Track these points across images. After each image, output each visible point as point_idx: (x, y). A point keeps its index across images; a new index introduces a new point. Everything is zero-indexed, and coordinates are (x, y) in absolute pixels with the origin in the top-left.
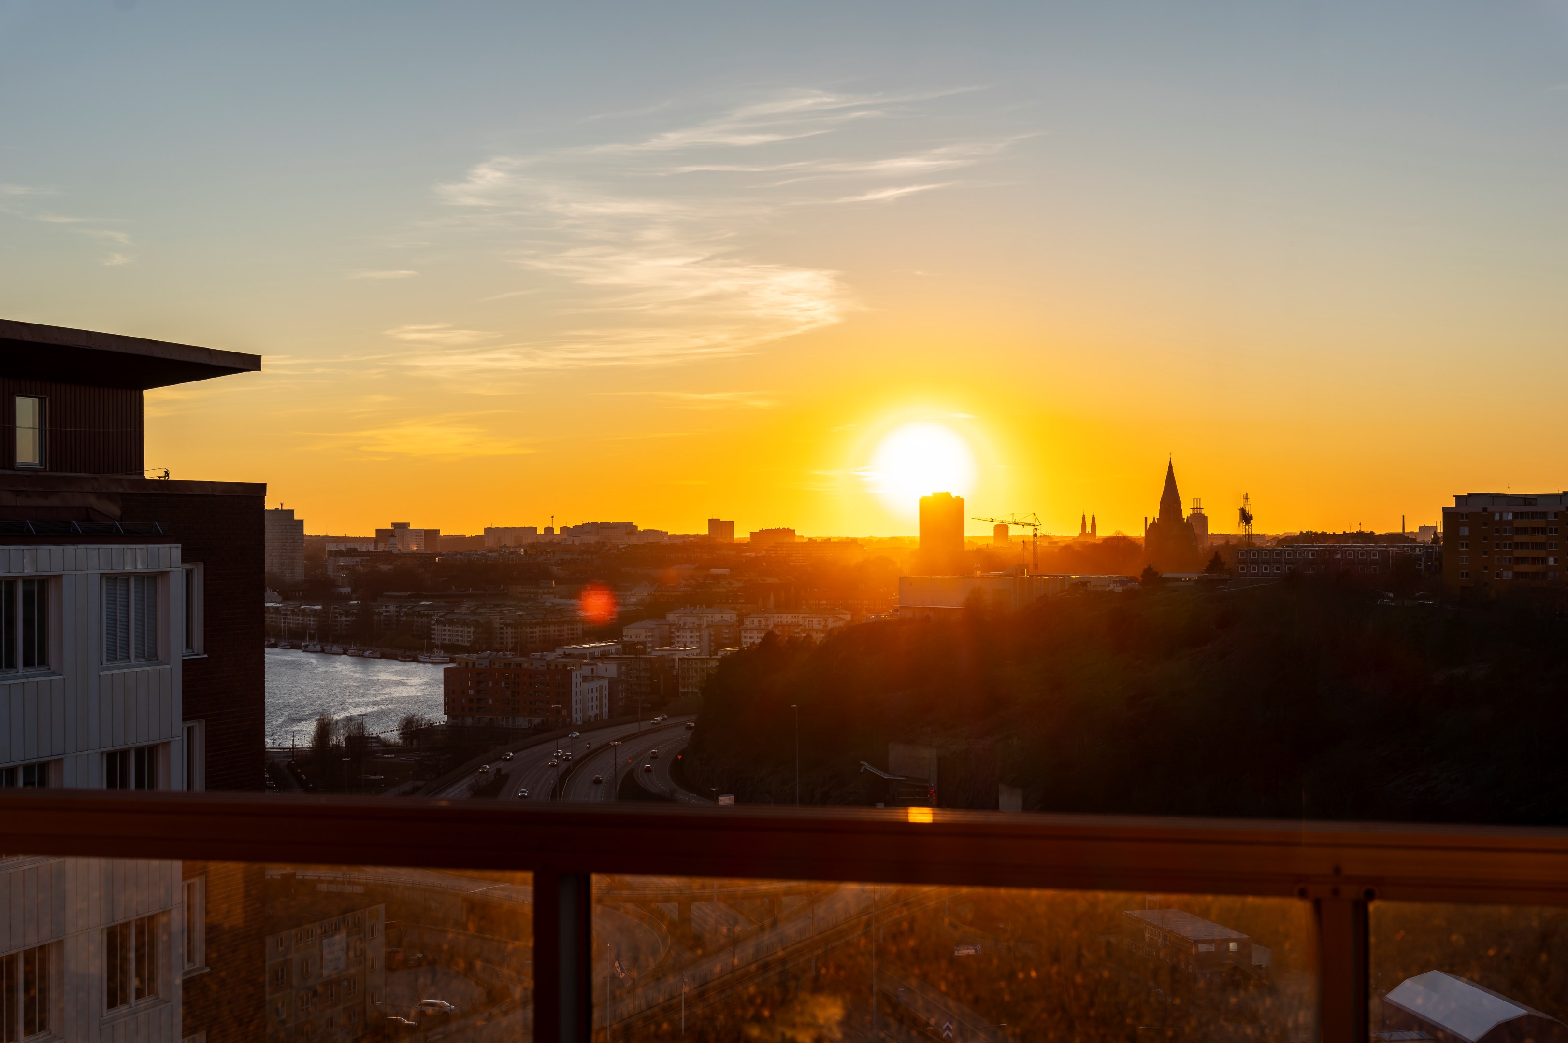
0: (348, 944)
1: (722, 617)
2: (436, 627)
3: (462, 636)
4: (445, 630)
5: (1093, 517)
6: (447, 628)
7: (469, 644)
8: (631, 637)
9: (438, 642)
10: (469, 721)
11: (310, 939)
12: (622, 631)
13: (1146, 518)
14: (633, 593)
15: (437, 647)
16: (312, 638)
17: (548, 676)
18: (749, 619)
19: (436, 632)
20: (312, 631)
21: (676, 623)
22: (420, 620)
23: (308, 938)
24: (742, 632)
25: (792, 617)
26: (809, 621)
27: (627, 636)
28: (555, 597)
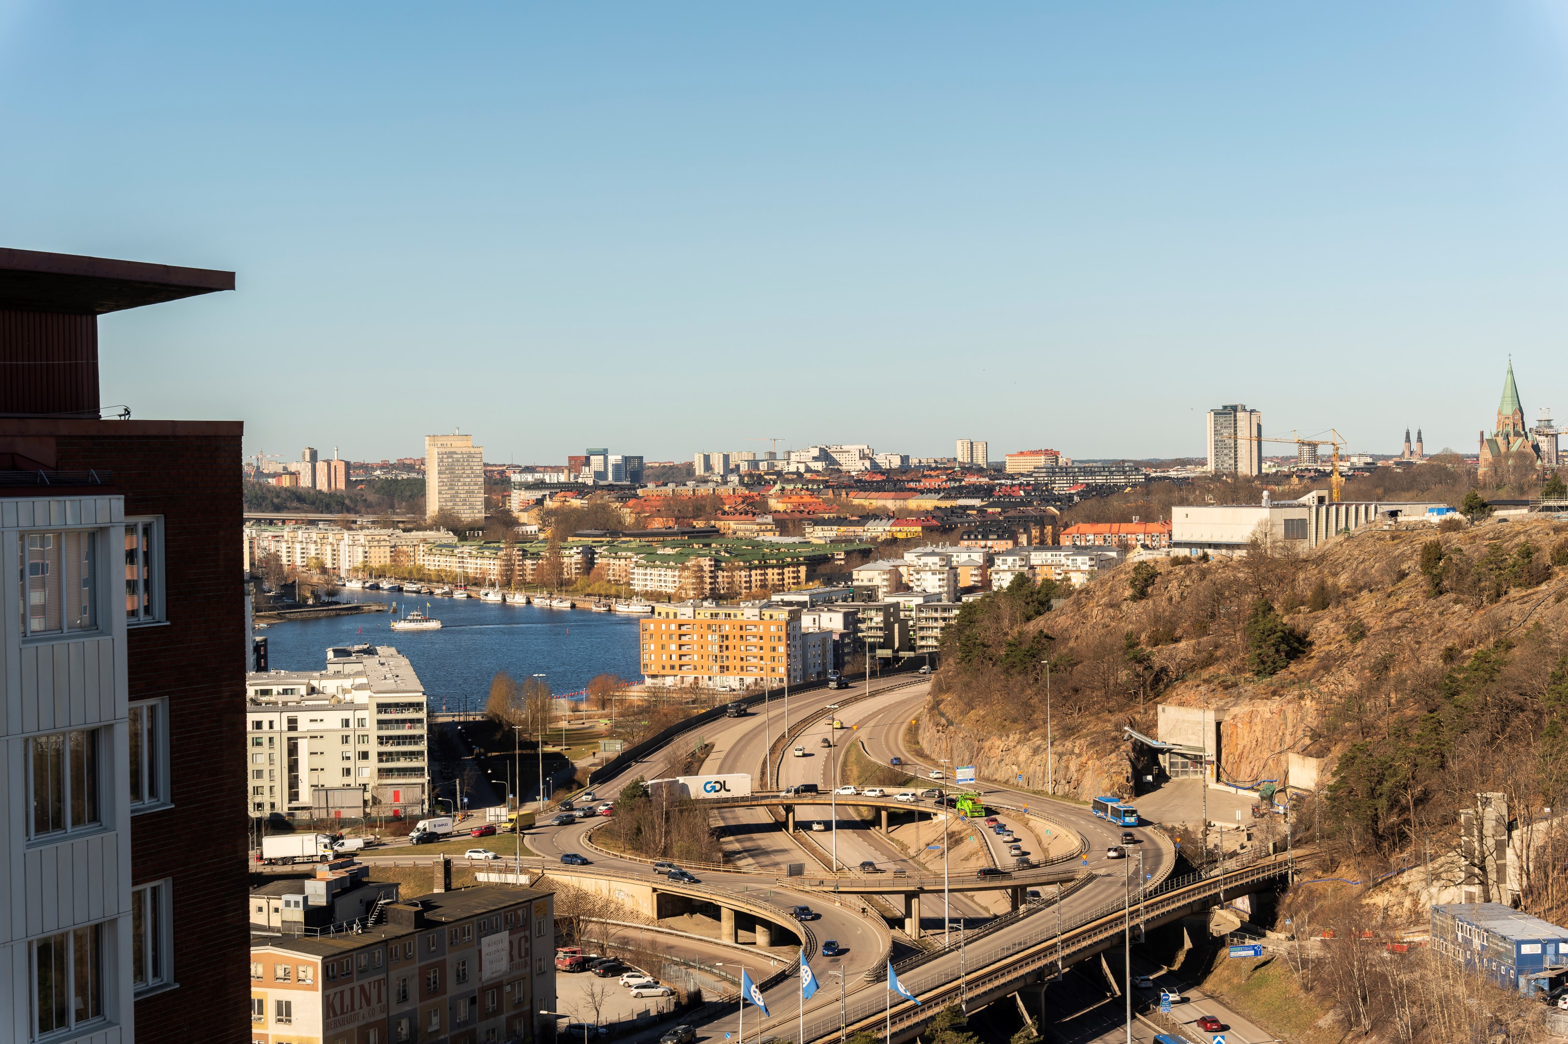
0: (511, 943)
1: (969, 556)
2: (636, 571)
3: (665, 581)
4: (646, 574)
5: (1419, 433)
6: (648, 571)
7: (673, 591)
8: (862, 580)
9: (637, 589)
10: (669, 681)
11: (467, 937)
12: (851, 574)
13: (1482, 434)
14: (866, 528)
15: (637, 594)
16: (492, 585)
17: (761, 627)
18: (1001, 558)
19: (636, 576)
20: (493, 578)
21: (915, 563)
22: (617, 562)
23: (464, 936)
24: (993, 574)
25: (1052, 555)
26: (1073, 560)
27: (858, 580)
28: (774, 534)
